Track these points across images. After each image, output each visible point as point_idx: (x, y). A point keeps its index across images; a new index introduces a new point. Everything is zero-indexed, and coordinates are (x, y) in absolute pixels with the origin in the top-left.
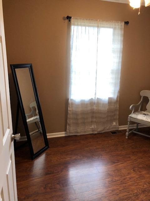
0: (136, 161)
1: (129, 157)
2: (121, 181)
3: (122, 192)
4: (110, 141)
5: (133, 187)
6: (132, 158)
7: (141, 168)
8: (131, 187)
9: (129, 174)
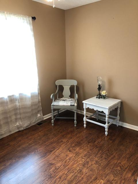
0: (68, 143)
1: (62, 141)
2: (64, 165)
3: (68, 175)
4: (39, 133)
5: (75, 166)
6: (64, 141)
7: (74, 147)
8: (73, 167)
9: (67, 156)
